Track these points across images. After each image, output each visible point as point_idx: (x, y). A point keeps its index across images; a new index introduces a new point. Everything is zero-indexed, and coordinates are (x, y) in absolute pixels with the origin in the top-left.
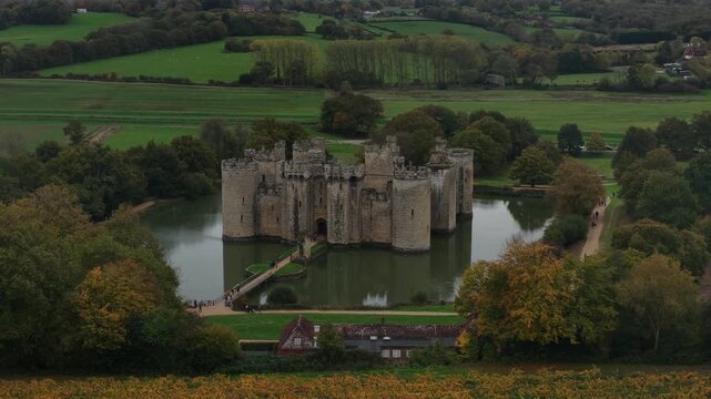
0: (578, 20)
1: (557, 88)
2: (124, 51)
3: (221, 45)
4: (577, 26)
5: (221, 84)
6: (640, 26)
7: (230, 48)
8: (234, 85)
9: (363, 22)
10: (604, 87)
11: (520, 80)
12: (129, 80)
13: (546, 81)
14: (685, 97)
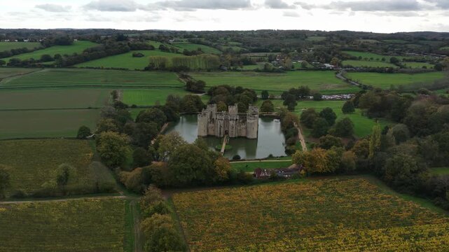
0: (237, 43)
1: (243, 71)
2: (100, 57)
3: (131, 54)
4: (237, 46)
5: (139, 70)
6: (257, 46)
7: (134, 56)
8: (143, 71)
9: (170, 44)
10: (257, 71)
11: (232, 68)
12: (108, 69)
13: (239, 68)
14: (282, 74)
